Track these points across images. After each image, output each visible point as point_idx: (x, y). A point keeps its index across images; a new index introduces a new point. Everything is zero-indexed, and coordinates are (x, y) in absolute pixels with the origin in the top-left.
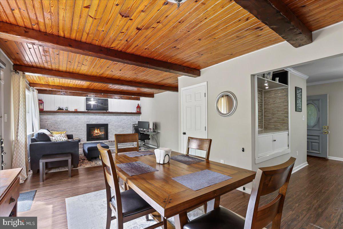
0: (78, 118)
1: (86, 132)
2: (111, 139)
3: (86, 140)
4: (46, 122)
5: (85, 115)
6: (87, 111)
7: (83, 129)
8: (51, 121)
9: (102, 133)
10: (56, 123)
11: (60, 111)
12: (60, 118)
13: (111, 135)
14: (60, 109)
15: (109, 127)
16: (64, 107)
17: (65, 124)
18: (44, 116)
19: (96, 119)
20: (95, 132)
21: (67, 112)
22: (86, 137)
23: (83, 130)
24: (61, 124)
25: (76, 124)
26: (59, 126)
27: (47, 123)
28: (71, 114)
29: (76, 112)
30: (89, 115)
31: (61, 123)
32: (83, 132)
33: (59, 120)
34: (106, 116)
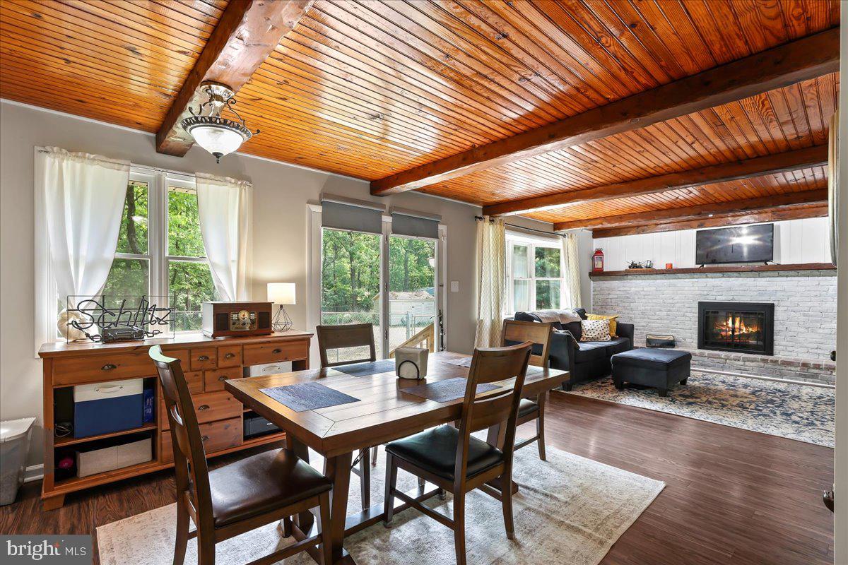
0: (675, 285)
1: (697, 323)
2: (786, 353)
3: (696, 345)
4: (609, 294)
5: (694, 278)
6: (699, 266)
7: (687, 315)
8: (618, 293)
9: (751, 330)
10: (628, 298)
11: (635, 270)
12: (635, 287)
13: (784, 343)
14: (634, 266)
15: (779, 315)
16: (642, 260)
17: (644, 301)
18: (606, 282)
19: (730, 289)
20: (727, 324)
21: (650, 271)
22: (696, 336)
23: (688, 319)
24: (636, 300)
25: (671, 301)
26: (632, 305)
27: (611, 296)
28: (659, 276)
29: (670, 271)
30: (707, 277)
31: (636, 297)
32: (689, 322)
33: (633, 289)
34: (768, 279)
